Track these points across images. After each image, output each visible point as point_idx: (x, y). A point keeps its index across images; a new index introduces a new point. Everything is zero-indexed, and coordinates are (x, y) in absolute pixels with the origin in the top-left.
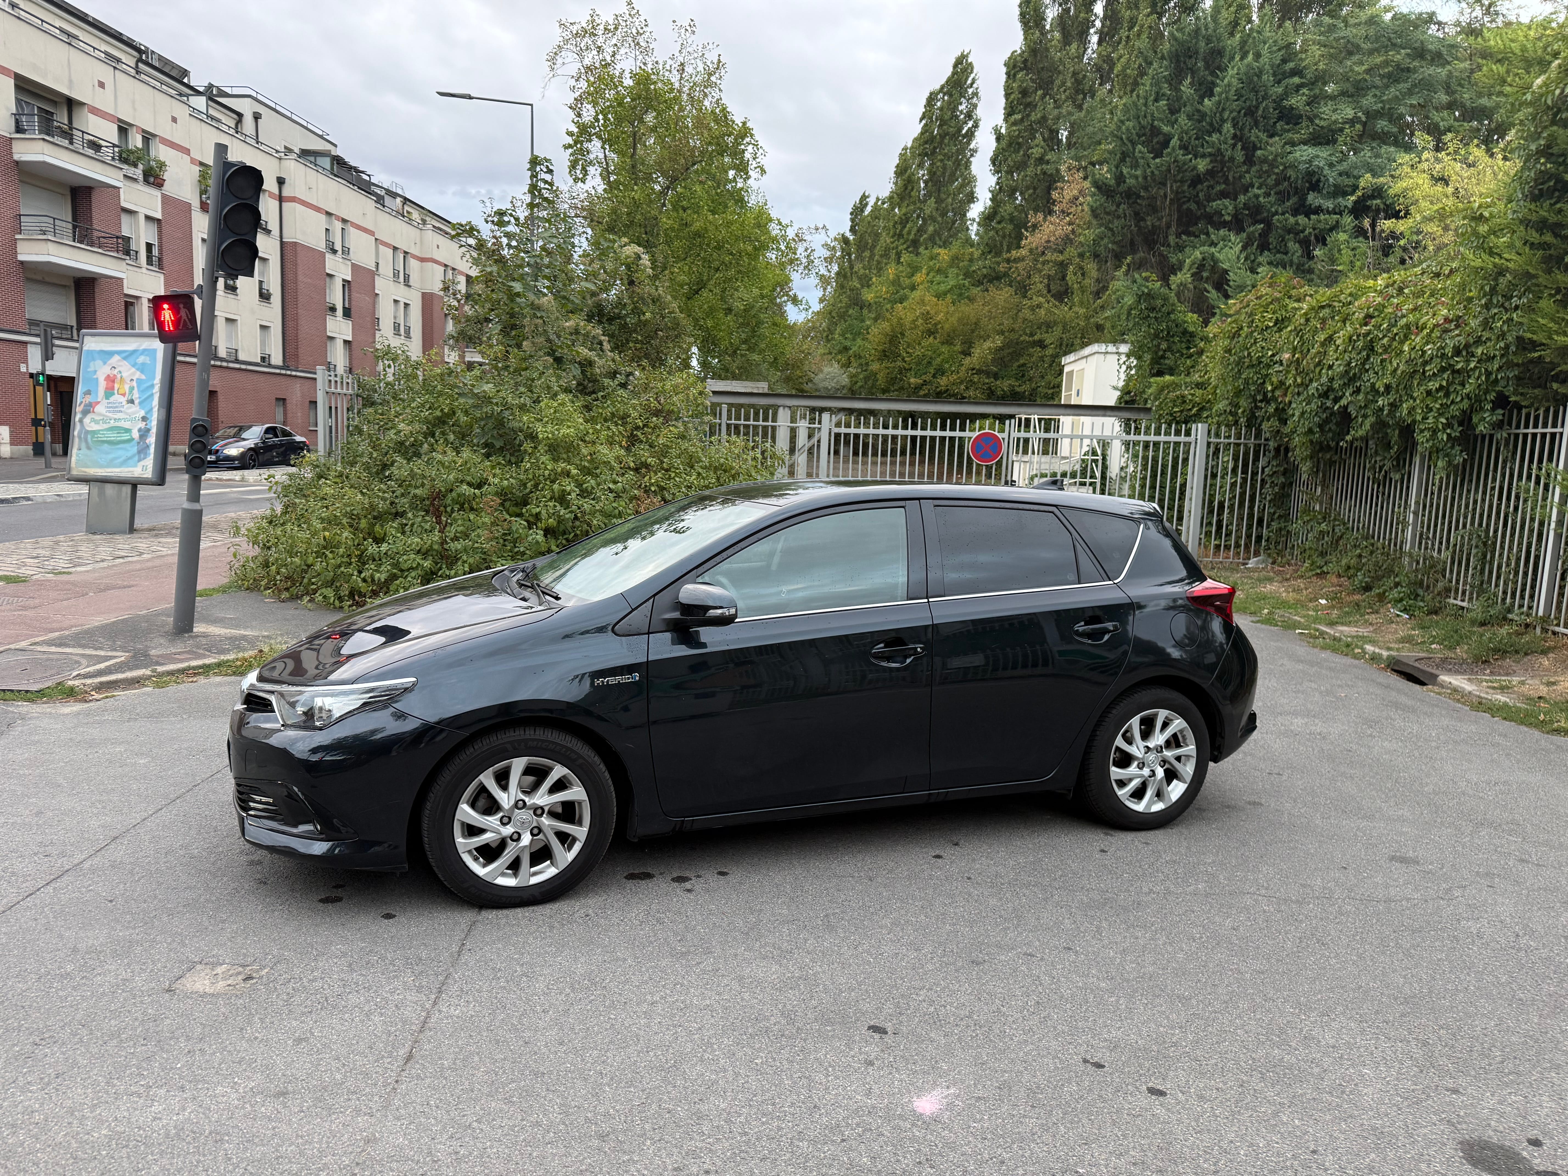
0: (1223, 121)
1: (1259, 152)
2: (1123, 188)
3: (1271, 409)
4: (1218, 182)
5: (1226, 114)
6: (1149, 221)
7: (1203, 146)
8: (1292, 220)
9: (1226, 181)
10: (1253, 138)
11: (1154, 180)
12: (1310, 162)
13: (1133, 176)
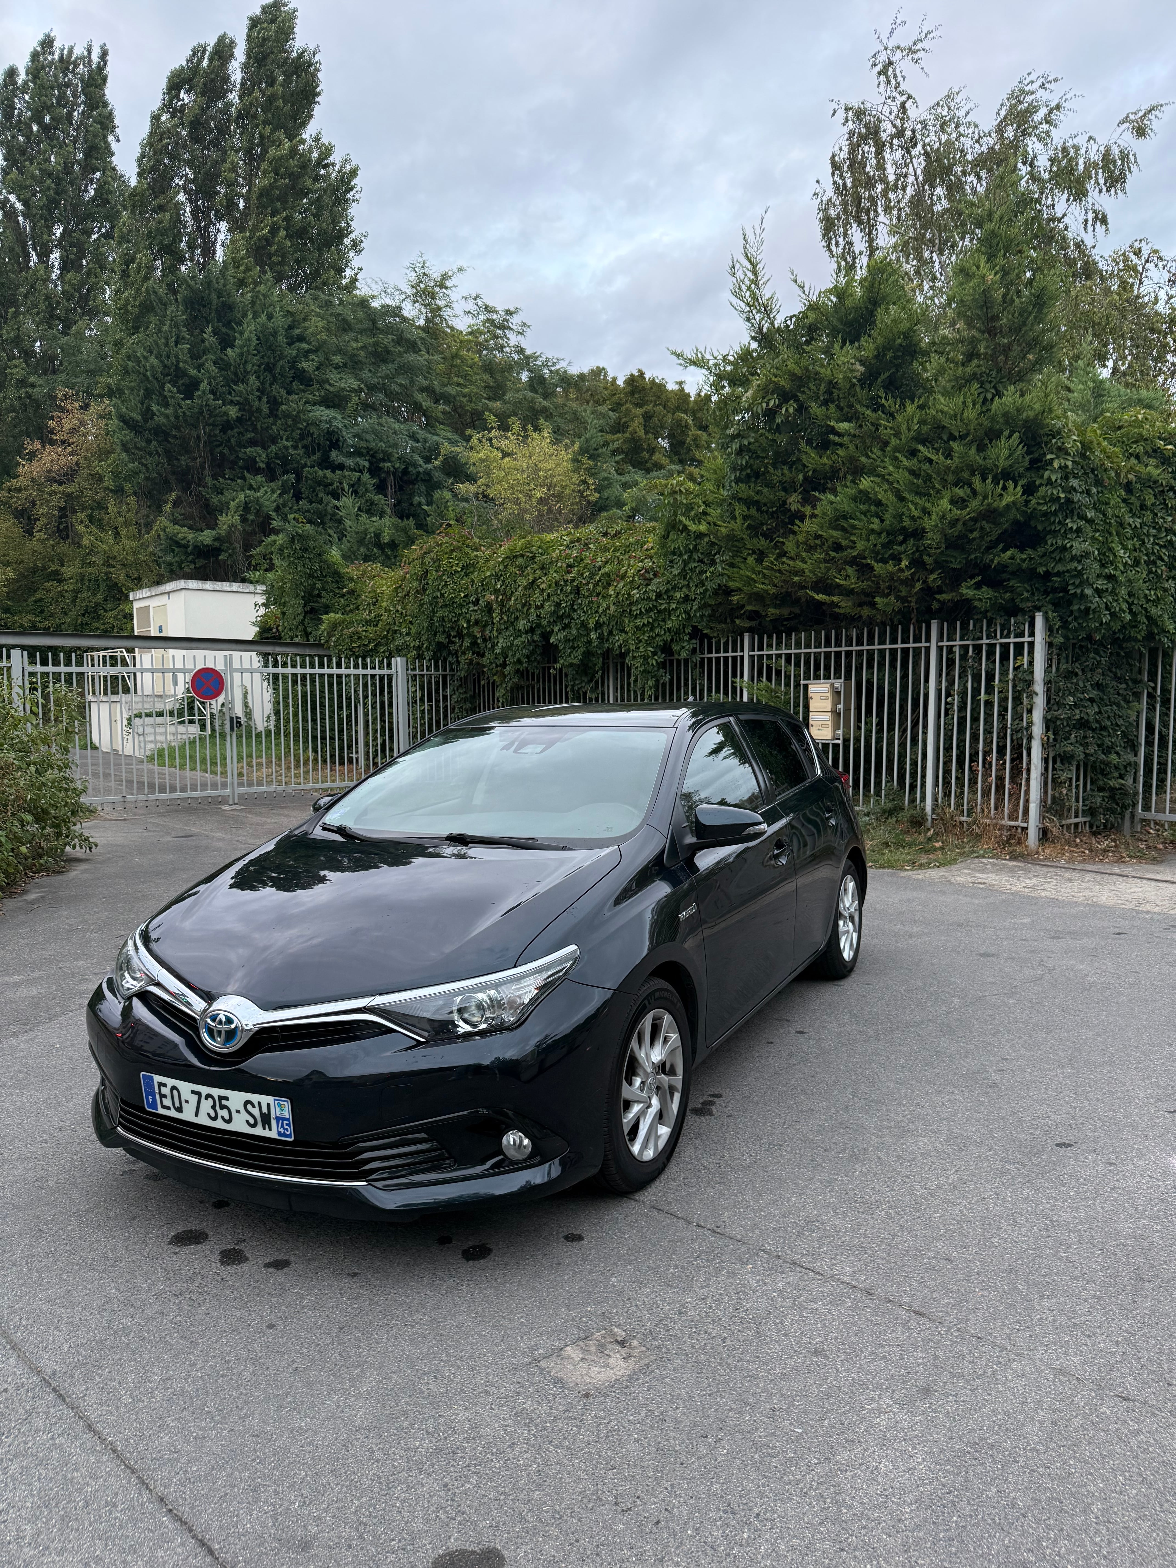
0: (247, 373)
1: (284, 407)
2: (150, 424)
3: (467, 643)
4: (247, 430)
5: (249, 367)
6: (184, 460)
7: (230, 393)
8: (321, 473)
9: (255, 429)
10: (274, 393)
11: (185, 421)
12: (330, 422)
13: (162, 415)
